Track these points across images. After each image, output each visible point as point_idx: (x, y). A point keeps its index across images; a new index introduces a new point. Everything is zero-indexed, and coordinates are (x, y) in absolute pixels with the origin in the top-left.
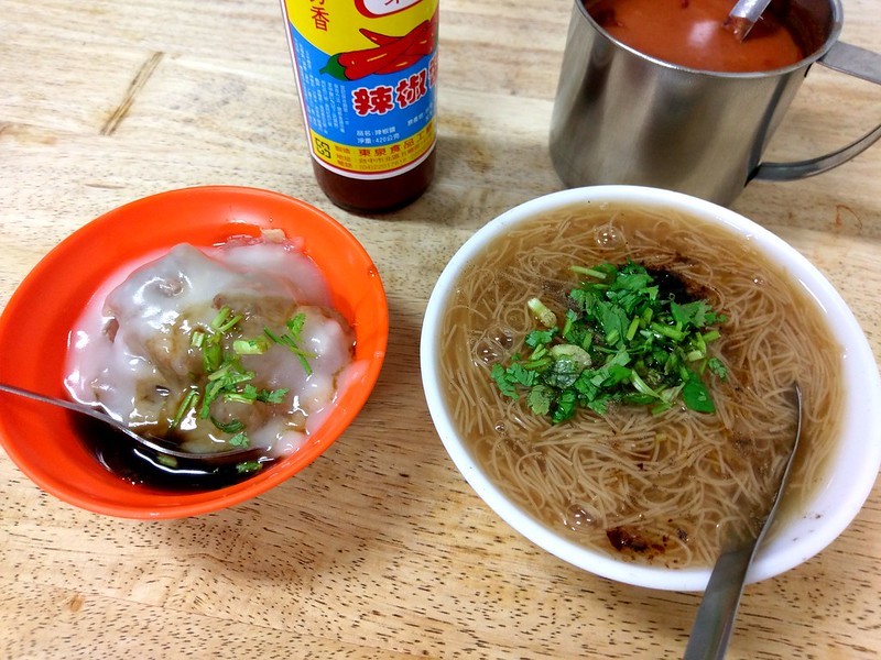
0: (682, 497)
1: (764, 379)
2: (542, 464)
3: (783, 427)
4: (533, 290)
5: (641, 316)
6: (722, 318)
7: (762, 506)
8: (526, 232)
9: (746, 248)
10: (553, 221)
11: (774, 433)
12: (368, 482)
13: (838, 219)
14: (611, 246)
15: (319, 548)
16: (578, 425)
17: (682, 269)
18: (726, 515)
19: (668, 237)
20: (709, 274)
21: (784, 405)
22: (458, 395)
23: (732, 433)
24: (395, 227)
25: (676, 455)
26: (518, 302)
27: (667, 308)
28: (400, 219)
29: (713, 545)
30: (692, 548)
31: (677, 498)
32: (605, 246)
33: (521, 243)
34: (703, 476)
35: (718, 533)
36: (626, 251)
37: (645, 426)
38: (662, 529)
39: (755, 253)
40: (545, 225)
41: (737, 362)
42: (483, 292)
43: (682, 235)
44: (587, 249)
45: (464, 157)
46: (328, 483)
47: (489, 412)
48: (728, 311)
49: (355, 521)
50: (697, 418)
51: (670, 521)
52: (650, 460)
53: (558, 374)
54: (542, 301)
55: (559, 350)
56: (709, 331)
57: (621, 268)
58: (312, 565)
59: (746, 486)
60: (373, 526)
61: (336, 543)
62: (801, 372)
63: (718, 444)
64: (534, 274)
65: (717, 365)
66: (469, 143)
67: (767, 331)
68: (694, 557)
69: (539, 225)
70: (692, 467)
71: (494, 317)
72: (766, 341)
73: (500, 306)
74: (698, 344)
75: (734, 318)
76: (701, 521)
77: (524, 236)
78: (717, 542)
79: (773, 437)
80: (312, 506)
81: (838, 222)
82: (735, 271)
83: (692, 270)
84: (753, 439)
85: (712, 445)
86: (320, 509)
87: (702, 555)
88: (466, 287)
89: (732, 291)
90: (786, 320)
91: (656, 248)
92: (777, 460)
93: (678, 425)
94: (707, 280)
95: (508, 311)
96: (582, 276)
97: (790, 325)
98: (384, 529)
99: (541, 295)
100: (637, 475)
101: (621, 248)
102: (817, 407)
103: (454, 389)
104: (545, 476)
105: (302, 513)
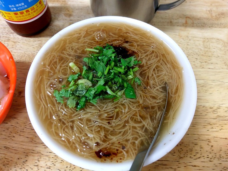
0: (124, 132)
1: (154, 83)
2: (72, 127)
3: (161, 100)
4: (72, 59)
5: (110, 65)
6: (140, 62)
7: (154, 132)
8: (70, 37)
9: (149, 35)
10: (80, 32)
11: (158, 103)
12: (29, 133)
13: (186, 22)
14: (101, 39)
15: (10, 159)
16: (86, 110)
17: (126, 45)
18: (140, 137)
19: (121, 34)
20: (135, 46)
21: (161, 92)
22: (41, 104)
23: (142, 105)
24: (39, 40)
25: (122, 116)
26: (66, 64)
27: (120, 61)
28: (40, 37)
29: (135, 150)
30: (127, 152)
31: (122, 133)
32: (99, 40)
33: (68, 42)
34: (132, 124)
35: (137, 145)
36: (106, 41)
37: (111, 107)
38: (116, 146)
39: (151, 36)
40: (77, 34)
41: (145, 77)
42: (53, 62)
43: (127, 33)
44: (92, 41)
45: (63, 12)
46: (14, 135)
47: (52, 109)
48: (142, 59)
49: (24, 147)
50: (130, 101)
51: (119, 142)
52: (112, 120)
53: (79, 91)
54: (74, 63)
55: (80, 81)
56: (135, 67)
57: (104, 47)
58: (8, 166)
59: (148, 125)
60: (30, 148)
61: (17, 156)
62: (168, 78)
63: (137, 110)
64: (72, 53)
65: (137, 80)
66: (65, 8)
67: (155, 65)
68: (128, 156)
69: (75, 34)
70: (128, 120)
71: (56, 71)
72: (156, 69)
73: (58, 67)
74: (130, 73)
75: (144, 61)
76: (131, 141)
77: (69, 39)
78: (137, 148)
79: (157, 104)
80: (8, 144)
81: (186, 23)
82: (145, 44)
83: (130, 45)
84: (150, 106)
85: (135, 110)
86: (12, 145)
87: (131, 155)
88: (46, 61)
89: (143, 52)
90: (163, 60)
91: (117, 39)
92: (159, 113)
93: (123, 105)
94: (135, 48)
95: (62, 68)
96: (90, 52)
97: (164, 62)
98: (34, 149)
99: (74, 61)
100: (107, 126)
101: (104, 39)
102: (174, 91)
103: (39, 102)
104: (73, 132)
105: (5, 147)
